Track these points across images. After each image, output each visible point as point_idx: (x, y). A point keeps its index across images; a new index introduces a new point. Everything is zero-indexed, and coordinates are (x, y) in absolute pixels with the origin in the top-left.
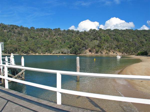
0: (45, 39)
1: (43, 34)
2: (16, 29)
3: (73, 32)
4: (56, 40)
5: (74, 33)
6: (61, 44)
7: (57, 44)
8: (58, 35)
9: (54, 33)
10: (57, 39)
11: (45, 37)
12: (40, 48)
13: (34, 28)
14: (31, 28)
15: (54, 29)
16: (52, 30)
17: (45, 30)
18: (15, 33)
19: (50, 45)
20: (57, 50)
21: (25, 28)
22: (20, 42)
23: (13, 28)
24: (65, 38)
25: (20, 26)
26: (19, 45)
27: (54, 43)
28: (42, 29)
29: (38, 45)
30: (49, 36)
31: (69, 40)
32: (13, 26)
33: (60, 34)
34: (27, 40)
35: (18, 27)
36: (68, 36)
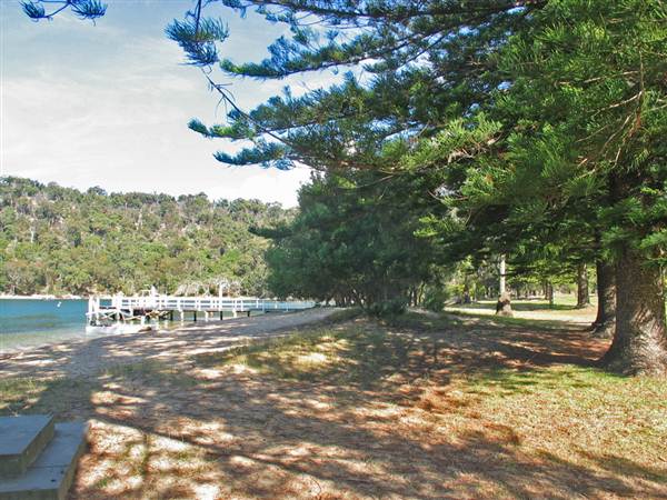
0: (148, 237)
1: (140, 216)
2: (30, 195)
3: (256, 211)
4: (190, 242)
5: (259, 215)
6: (208, 257)
7: (192, 259)
8: (198, 223)
9: (182, 215)
10: (192, 236)
11: (148, 230)
12: (131, 273)
13: (100, 191)
14: (90, 191)
15: (181, 198)
16: (173, 199)
17: (149, 199)
18: (27, 212)
19: (168, 261)
20: (194, 283)
21: (68, 191)
22: (54, 252)
23: (18, 193)
24: (224, 233)
25: (46, 184)
26: (50, 261)
27: (180, 256)
28: (135, 196)
29: (125, 264)
30: (164, 226)
31: (239, 240)
32: (20, 181)
33: (204, 220)
34: (78, 243)
35: (41, 187)
36: (238, 224)
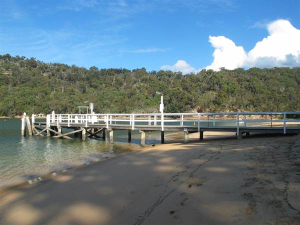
0: (118, 89)
1: (114, 79)
2: (63, 71)
3: (170, 76)
4: (138, 91)
5: (171, 78)
6: (147, 98)
7: (139, 99)
8: (142, 82)
9: (134, 78)
10: (139, 88)
11: (117, 86)
12: (109, 106)
13: (96, 68)
14: (91, 68)
15: (134, 71)
16: (130, 71)
17: (118, 71)
18: (62, 79)
19: (127, 100)
20: (140, 110)
21: (81, 69)
22: (71, 96)
23: (58, 70)
24: (154, 86)
25: (71, 66)
26: (70, 100)
27: (133, 97)
28: (112, 70)
29: (105, 102)
30: (125, 84)
31: (162, 90)
32: (59, 65)
33: (143, 80)
34: (84, 92)
35: (68, 67)
36: (161, 82)
